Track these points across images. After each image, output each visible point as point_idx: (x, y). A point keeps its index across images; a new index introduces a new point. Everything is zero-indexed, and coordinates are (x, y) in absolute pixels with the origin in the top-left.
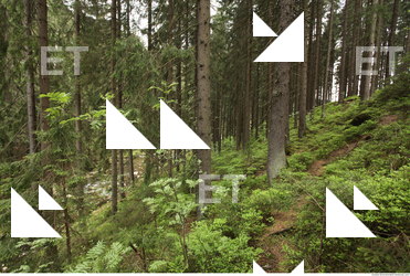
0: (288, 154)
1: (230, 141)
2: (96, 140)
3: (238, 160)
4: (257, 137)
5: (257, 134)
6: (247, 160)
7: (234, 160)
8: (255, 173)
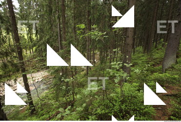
0: (177, 57)
1: (140, 49)
2: (80, 46)
3: (144, 58)
4: (156, 47)
5: (156, 45)
6: (150, 58)
7: (142, 58)
8: (154, 65)
